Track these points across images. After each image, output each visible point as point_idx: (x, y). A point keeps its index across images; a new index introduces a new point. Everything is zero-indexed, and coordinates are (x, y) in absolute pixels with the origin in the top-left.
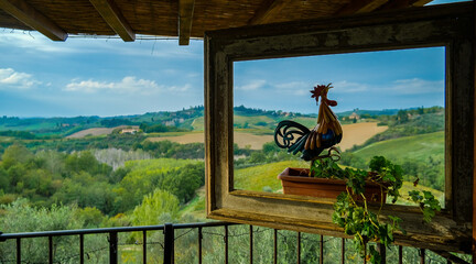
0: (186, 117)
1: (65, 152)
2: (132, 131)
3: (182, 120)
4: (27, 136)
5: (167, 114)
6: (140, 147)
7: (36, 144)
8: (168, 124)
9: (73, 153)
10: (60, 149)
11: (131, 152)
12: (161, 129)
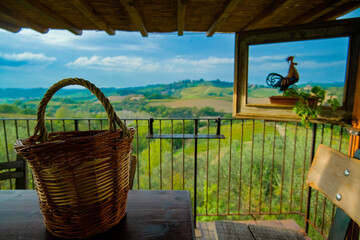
0: (177, 88)
1: (94, 113)
2: (138, 98)
3: (173, 90)
4: (69, 101)
5: (163, 86)
6: (144, 109)
7: (75, 107)
8: (163, 94)
9: (99, 113)
10: (91, 111)
11: (138, 113)
12: (159, 97)
